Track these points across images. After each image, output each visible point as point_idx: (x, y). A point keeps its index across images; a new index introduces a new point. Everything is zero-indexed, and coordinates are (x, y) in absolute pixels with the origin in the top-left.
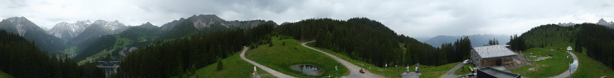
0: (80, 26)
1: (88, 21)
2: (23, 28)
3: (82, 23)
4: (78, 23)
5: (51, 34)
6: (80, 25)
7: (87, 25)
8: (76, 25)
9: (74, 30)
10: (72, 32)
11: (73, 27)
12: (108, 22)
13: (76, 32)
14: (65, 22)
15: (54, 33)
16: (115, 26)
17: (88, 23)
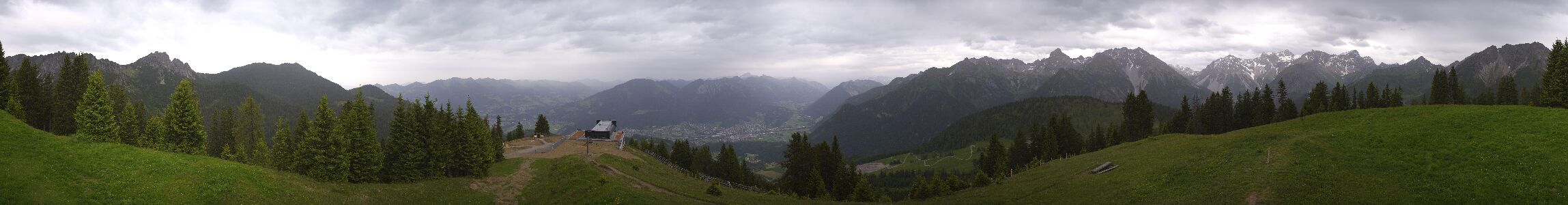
0: (1268, 67)
1: (1288, 53)
2: (1140, 72)
3: (1273, 58)
4: (1264, 59)
5: (1199, 84)
6: (1267, 64)
7: (1281, 64)
8: (1258, 63)
9: (1252, 76)
10: (1247, 79)
11: (1252, 68)
12: (1333, 56)
13: (1259, 79)
14: (1233, 56)
15: (1207, 83)
16: (1350, 64)
17: (1286, 59)
